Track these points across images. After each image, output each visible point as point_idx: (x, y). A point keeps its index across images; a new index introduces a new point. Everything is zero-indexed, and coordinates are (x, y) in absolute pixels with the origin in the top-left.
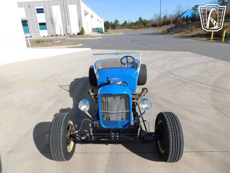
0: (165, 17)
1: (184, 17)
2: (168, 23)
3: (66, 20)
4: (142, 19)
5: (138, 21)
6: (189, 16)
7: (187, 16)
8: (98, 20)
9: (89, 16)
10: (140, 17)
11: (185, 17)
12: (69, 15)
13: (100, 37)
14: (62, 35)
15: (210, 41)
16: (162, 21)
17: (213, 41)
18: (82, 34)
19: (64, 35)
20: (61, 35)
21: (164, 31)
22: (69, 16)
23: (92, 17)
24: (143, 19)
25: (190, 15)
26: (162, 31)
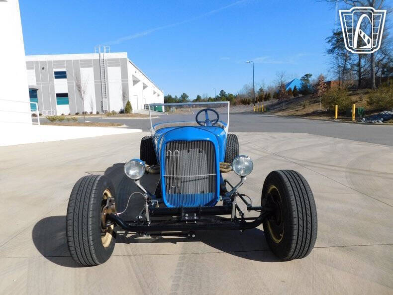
0: (261, 90)
1: (290, 89)
2: (267, 97)
3: (102, 90)
4: (225, 93)
5: (219, 96)
6: (297, 87)
7: (295, 87)
8: (154, 93)
9: (139, 85)
10: (222, 91)
11: (293, 89)
12: (107, 81)
13: (157, 117)
14: (95, 112)
15: (334, 121)
16: (257, 95)
17: (338, 120)
18: (127, 112)
19: (98, 113)
20: (91, 113)
21: (261, 109)
22: (108, 84)
23: (145, 87)
24: (227, 93)
25: (299, 87)
26: (259, 109)
